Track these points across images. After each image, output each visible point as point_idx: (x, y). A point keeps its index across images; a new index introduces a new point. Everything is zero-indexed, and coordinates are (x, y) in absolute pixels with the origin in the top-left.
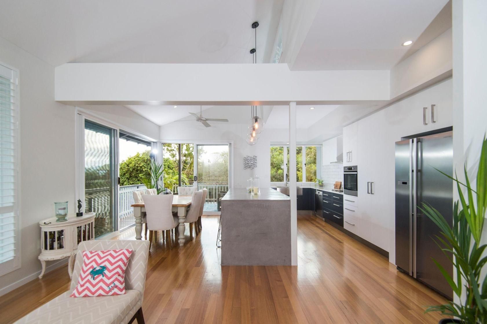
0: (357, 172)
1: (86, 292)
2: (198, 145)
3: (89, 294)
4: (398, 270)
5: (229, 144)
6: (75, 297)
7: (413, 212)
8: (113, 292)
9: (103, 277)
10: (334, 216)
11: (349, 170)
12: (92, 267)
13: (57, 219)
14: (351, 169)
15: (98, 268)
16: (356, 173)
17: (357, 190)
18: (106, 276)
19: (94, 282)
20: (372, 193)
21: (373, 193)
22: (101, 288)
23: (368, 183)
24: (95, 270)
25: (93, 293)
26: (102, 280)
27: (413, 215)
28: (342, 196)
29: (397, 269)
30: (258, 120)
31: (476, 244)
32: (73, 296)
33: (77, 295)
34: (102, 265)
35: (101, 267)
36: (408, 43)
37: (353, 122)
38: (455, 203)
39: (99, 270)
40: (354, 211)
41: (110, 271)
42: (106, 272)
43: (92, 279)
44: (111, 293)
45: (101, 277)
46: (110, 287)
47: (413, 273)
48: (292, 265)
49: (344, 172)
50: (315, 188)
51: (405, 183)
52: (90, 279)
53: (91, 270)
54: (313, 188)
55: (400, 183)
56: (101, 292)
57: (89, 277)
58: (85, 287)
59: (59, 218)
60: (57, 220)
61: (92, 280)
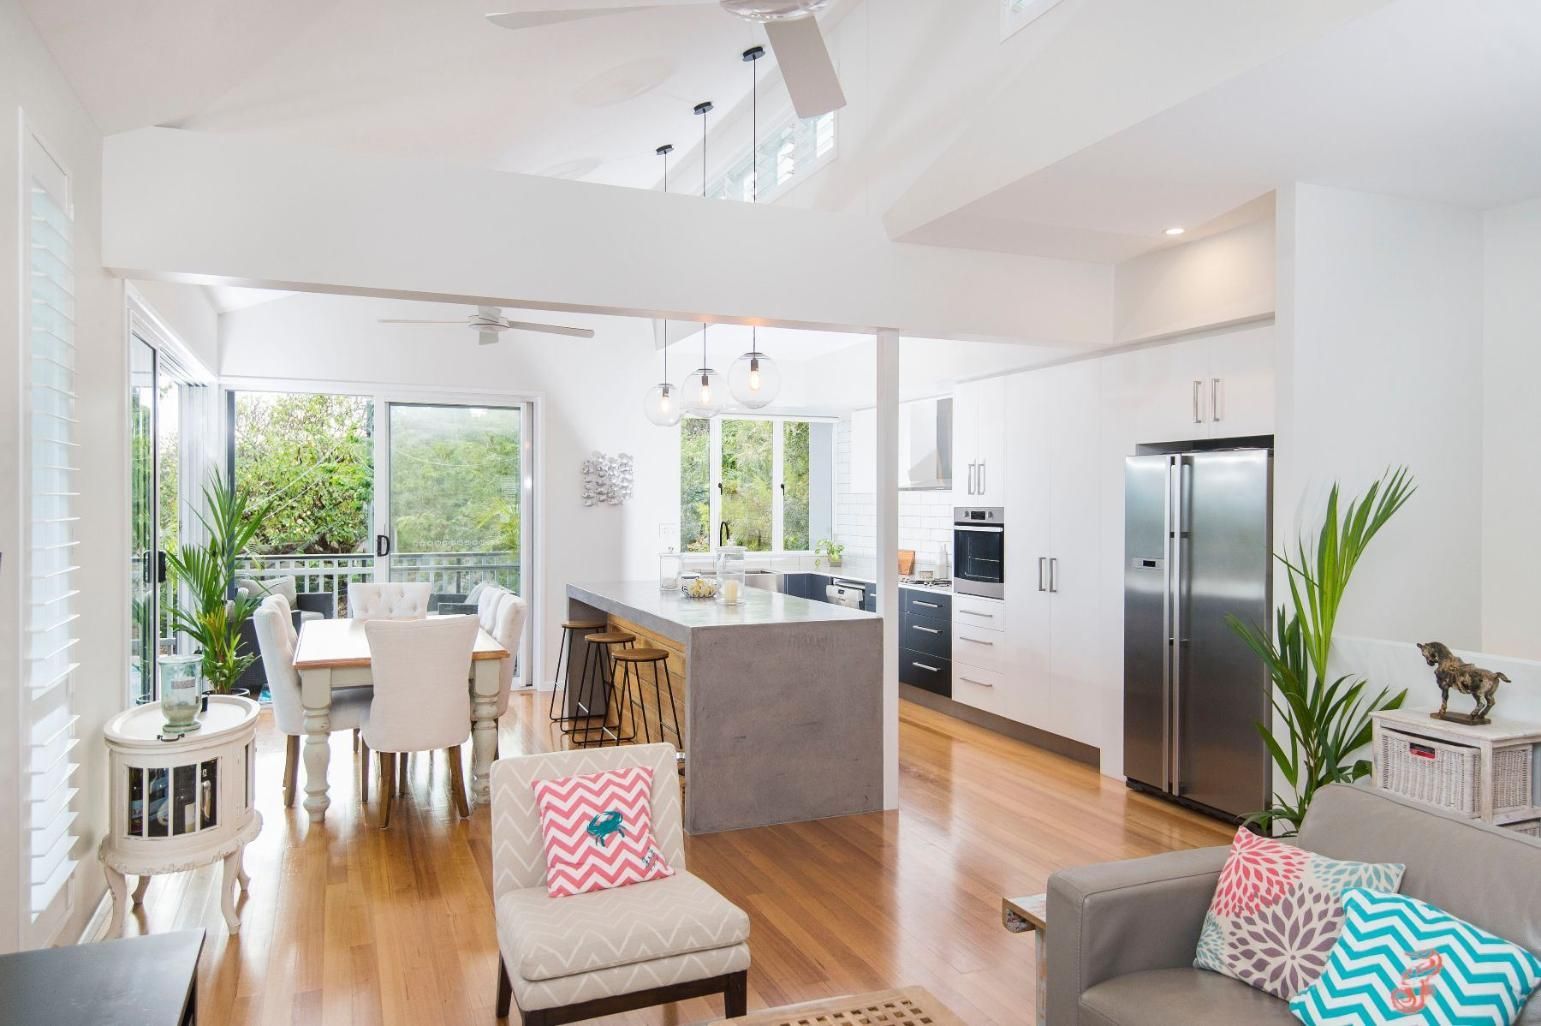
0: (1002, 526)
1: (595, 878)
2: (391, 404)
3: (603, 882)
4: (1128, 789)
5: (523, 406)
6: (569, 894)
7: (1171, 635)
8: (655, 870)
9: (623, 836)
10: (916, 664)
11: (973, 517)
12: (585, 816)
13: (167, 721)
14: (983, 518)
15: (603, 818)
16: (999, 530)
17: (1001, 580)
18: (630, 834)
19: (608, 852)
20: (1051, 590)
21: (1054, 588)
22: (627, 863)
23: (1041, 559)
24: (596, 824)
25: (612, 880)
26: (623, 846)
27: (1171, 643)
28: (950, 597)
29: (1128, 785)
30: (761, 362)
31: (1319, 684)
32: (561, 895)
33: (571, 888)
34: (610, 809)
35: (610, 813)
36: (1175, 232)
37: (991, 376)
38: (1279, 611)
39: (607, 822)
40: (991, 644)
41: (633, 822)
42: (624, 823)
43: (599, 844)
44: (651, 874)
45: (618, 838)
46: (646, 858)
47: (1170, 786)
48: (885, 808)
49: (957, 524)
50: (830, 575)
51: (1149, 564)
52: (595, 847)
53: (586, 824)
54: (825, 574)
55: (1138, 562)
56: (629, 873)
57: (590, 842)
58: (585, 868)
59: (172, 719)
60: (167, 726)
61: (599, 847)
